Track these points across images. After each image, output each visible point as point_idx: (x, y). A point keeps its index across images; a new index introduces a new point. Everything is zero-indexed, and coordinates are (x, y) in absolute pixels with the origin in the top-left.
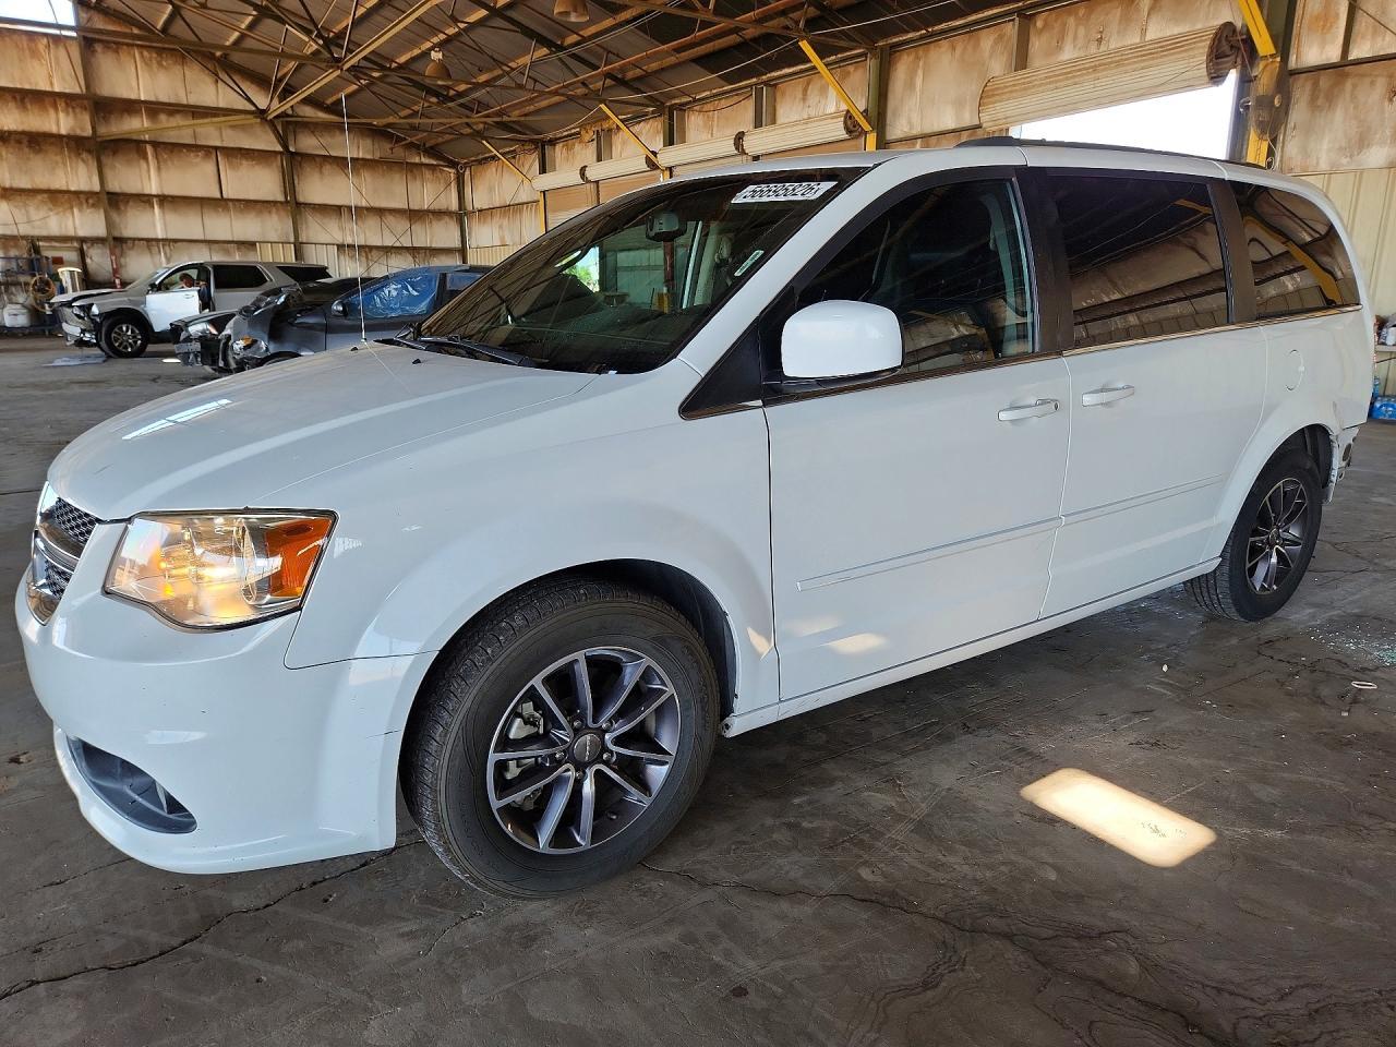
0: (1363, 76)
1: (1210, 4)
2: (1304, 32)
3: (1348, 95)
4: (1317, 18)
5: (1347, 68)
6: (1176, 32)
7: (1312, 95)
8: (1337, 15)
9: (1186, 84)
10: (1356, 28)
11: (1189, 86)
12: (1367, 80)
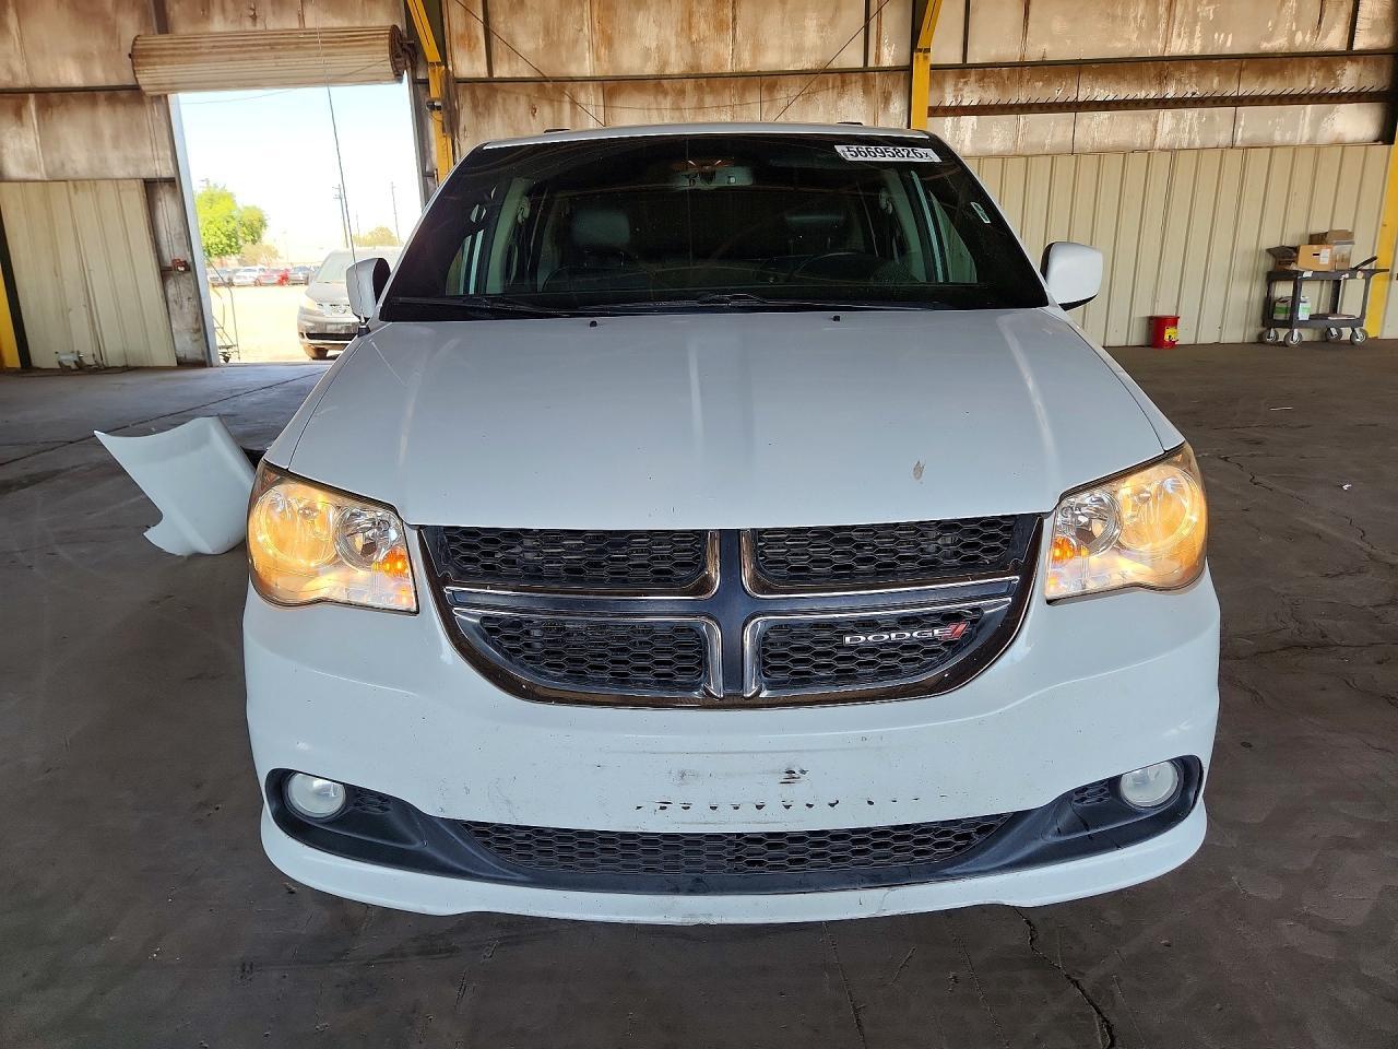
0: (508, 92)
1: (363, 3)
2: (455, 47)
3: (501, 107)
4: (462, 37)
5: (495, 84)
6: (335, 25)
7: (473, 103)
8: (477, 38)
9: (374, 77)
10: (494, 51)
11: (376, 80)
12: (513, 96)
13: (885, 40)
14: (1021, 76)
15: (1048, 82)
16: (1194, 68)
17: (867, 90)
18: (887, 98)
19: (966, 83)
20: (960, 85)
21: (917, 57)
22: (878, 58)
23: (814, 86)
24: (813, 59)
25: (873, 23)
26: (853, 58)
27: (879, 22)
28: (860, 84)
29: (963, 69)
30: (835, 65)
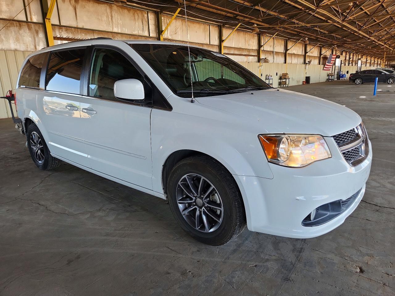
13: (33, 14)
14: (78, 31)
15: (86, 34)
16: (120, 36)
17: (30, 29)
18: (37, 32)
19: (62, 31)
20: (61, 31)
21: (47, 21)
22: (31, 19)
23: (9, 25)
24: (6, 15)
25: (27, 8)
26: (22, 17)
27: (29, 7)
28: (26, 26)
29: (60, 26)
30: (16, 19)
